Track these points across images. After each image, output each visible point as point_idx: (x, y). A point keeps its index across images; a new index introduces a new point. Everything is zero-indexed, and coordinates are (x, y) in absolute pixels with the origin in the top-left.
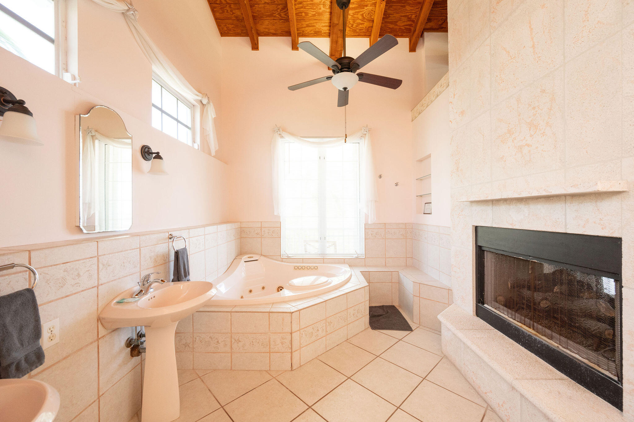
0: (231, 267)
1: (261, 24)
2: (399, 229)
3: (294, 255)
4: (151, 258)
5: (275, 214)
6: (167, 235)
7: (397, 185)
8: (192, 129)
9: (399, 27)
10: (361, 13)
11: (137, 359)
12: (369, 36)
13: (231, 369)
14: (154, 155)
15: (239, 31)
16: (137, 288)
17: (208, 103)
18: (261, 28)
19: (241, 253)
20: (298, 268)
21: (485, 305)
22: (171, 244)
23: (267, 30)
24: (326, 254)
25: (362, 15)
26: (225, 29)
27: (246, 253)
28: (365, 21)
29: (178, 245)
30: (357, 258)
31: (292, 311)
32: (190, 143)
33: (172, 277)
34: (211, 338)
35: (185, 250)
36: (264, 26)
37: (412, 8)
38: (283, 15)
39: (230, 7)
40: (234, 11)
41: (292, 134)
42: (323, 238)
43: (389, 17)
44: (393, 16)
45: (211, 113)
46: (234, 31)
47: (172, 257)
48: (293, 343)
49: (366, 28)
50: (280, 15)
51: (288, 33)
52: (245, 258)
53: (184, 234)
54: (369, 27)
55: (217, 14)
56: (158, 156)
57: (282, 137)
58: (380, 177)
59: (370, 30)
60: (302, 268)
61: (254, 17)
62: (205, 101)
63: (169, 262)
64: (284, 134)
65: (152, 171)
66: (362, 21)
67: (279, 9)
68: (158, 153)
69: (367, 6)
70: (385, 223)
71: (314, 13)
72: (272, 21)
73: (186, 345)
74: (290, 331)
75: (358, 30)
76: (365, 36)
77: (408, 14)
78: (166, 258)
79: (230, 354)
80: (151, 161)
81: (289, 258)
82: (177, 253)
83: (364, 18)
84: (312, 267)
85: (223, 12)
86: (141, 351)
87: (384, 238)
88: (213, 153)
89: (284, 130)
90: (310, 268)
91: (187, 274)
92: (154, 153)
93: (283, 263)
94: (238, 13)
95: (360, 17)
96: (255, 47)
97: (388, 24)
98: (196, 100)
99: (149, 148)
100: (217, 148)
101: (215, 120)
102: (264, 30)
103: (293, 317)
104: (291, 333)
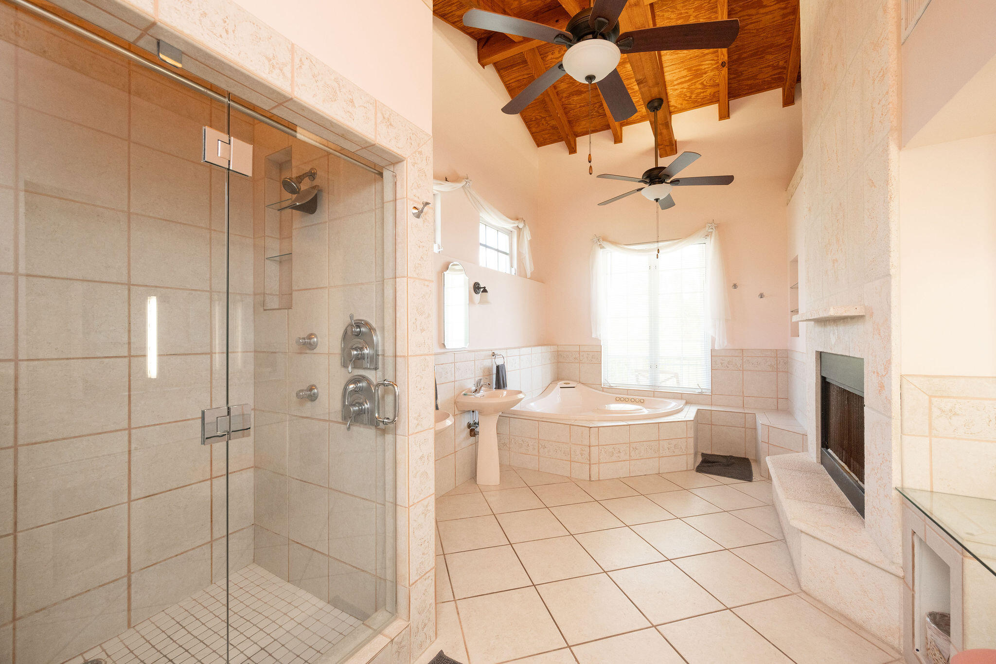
0: (546, 390)
1: (579, 126)
2: (766, 358)
3: (618, 385)
4: (481, 368)
5: (593, 337)
6: (491, 353)
7: (761, 296)
8: (510, 254)
9: (761, 81)
10: (700, 82)
11: (473, 438)
12: (718, 101)
13: (539, 471)
14: (482, 289)
15: (556, 138)
16: (474, 388)
17: (524, 226)
18: (578, 129)
19: (557, 378)
20: (620, 399)
21: (829, 450)
22: (493, 360)
23: (585, 130)
24: (659, 387)
25: (702, 84)
26: (542, 139)
27: (562, 379)
28: (708, 88)
29: (499, 362)
30: (701, 394)
31: (591, 427)
32: (508, 272)
33: (494, 386)
34: (522, 440)
35: (503, 365)
36: (581, 127)
37: (777, 55)
38: (601, 111)
39: (545, 120)
40: (549, 123)
41: (614, 243)
42: (654, 367)
43: (742, 74)
44: (747, 72)
45: (527, 236)
46: (550, 139)
47: (495, 371)
48: (591, 456)
49: (710, 94)
50: (598, 112)
51: (607, 127)
52: (561, 383)
53: (503, 353)
54: (714, 93)
55: (534, 130)
56: (485, 291)
57: (602, 247)
58: (735, 286)
59: (717, 95)
60: (625, 399)
61: (569, 122)
62: (521, 226)
63: (492, 374)
64: (604, 244)
65: (482, 302)
66: (704, 89)
67: (596, 107)
68: (485, 288)
69: (705, 73)
70: (742, 350)
71: (638, 99)
72: (589, 121)
73: (505, 444)
74: (588, 444)
75: (699, 100)
76: (711, 102)
77: (771, 63)
78: (489, 370)
79: (537, 457)
80: (480, 294)
81: (611, 388)
82: (498, 367)
83: (705, 86)
84: (637, 400)
85: (539, 125)
86: (476, 433)
87: (741, 369)
88: (529, 275)
89: (605, 239)
90: (635, 400)
91: (505, 386)
92: (482, 288)
93: (603, 393)
94: (553, 123)
95: (700, 86)
96: (572, 150)
97: (744, 82)
98: (513, 227)
99: (479, 284)
100: (533, 270)
101: (531, 242)
102: (582, 130)
103: (591, 432)
104: (590, 446)
